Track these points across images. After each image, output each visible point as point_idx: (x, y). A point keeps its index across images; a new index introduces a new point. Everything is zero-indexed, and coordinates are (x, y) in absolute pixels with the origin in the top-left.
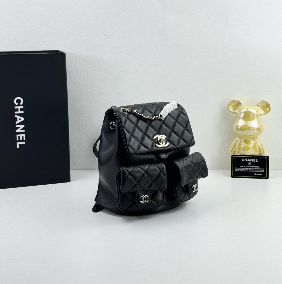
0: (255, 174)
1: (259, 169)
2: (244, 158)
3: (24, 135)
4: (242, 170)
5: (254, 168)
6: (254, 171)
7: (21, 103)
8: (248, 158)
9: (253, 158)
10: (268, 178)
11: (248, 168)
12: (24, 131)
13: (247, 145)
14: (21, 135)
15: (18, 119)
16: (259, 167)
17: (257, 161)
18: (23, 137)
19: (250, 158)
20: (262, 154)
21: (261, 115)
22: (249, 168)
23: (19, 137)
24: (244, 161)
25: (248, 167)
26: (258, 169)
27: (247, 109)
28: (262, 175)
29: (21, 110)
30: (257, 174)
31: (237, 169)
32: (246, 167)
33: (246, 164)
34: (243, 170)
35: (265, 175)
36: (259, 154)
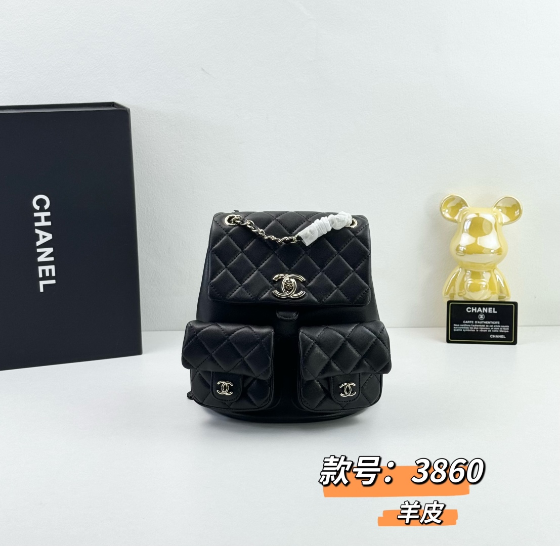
0: (491, 336)
1: (500, 326)
2: (471, 306)
3: (53, 267)
4: (467, 328)
5: (489, 325)
6: (490, 331)
7: (47, 207)
8: (477, 307)
9: (488, 306)
10: (515, 343)
11: (477, 324)
12: (52, 259)
13: (476, 281)
15: (41, 237)
16: (498, 323)
17: (495, 311)
19: (482, 307)
20: (505, 297)
21: (503, 224)
22: (480, 326)
23: (44, 271)
24: (470, 311)
25: (479, 322)
26: (496, 326)
27: (478, 214)
28: (504, 337)
29: (47, 219)
30: (494, 336)
31: (457, 328)
32: (474, 324)
33: (474, 316)
34: (469, 329)
35: (510, 338)
36: (499, 298)
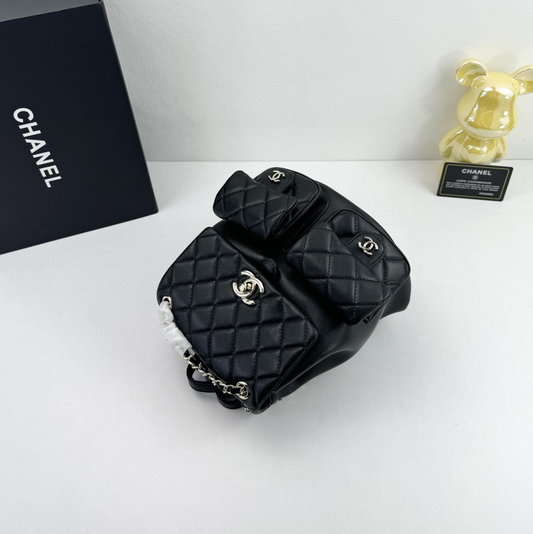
0: (480, 193)
1: (490, 186)
2: (467, 168)
3: (55, 167)
4: (459, 185)
5: (481, 184)
6: (480, 189)
7: (31, 117)
8: (473, 169)
9: (484, 169)
10: (501, 200)
11: (469, 183)
12: (52, 161)
14: (49, 169)
15: (34, 145)
16: (490, 183)
17: (490, 173)
18: (53, 170)
19: (477, 169)
22: (472, 184)
23: (46, 172)
24: (465, 172)
25: (471, 182)
26: (487, 186)
28: (492, 195)
29: (34, 128)
30: (483, 194)
31: (449, 185)
32: (467, 183)
33: (469, 177)
34: (461, 186)
35: (498, 196)
